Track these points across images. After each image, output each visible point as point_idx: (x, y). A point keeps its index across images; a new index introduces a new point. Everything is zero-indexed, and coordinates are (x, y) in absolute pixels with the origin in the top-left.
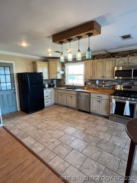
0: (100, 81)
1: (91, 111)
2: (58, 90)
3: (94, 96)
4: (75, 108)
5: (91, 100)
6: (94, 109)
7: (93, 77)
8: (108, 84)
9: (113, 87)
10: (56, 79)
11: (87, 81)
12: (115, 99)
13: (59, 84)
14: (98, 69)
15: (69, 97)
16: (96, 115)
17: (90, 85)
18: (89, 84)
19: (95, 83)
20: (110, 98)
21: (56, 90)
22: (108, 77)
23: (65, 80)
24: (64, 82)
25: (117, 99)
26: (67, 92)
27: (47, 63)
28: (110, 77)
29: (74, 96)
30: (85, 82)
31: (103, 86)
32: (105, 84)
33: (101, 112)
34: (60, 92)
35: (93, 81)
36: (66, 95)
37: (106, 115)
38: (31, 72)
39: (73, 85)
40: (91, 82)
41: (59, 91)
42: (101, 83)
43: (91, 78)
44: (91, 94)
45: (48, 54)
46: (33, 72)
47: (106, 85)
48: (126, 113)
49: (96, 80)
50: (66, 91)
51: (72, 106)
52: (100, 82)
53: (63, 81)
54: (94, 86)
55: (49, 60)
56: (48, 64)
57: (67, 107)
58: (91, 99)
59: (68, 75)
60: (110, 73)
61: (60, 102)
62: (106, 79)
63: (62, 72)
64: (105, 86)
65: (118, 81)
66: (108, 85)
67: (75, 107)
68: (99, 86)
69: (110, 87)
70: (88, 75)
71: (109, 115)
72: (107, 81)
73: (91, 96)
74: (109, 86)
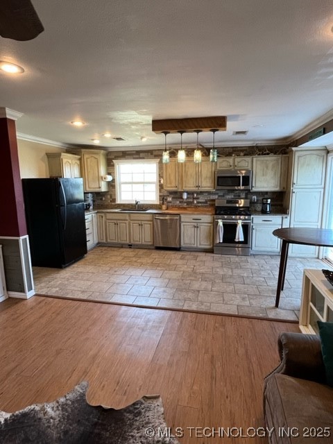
0: (188, 193)
1: (182, 244)
2: (108, 214)
3: (187, 218)
4: (148, 245)
5: (182, 227)
6: (187, 241)
7: (180, 187)
8: (202, 199)
9: (211, 203)
10: (91, 193)
11: (166, 193)
12: (223, 219)
13: (98, 202)
14: (189, 173)
15: (135, 226)
16: (191, 251)
17: (170, 202)
18: (170, 199)
19: (182, 198)
20: (214, 219)
21: (103, 214)
22: (205, 187)
23: (115, 195)
24: (111, 197)
25: (225, 219)
26: (130, 216)
27: (79, 157)
28: (209, 187)
29: (147, 222)
30: (160, 196)
31: (195, 202)
32: (198, 198)
33: (200, 244)
34: (111, 218)
35: (177, 195)
36: (127, 222)
37: (208, 247)
38: (45, 177)
39: (137, 203)
40: (172, 196)
41: (109, 216)
42: (192, 196)
43: (176, 189)
44: (182, 216)
45: (93, 140)
46: (49, 177)
47: (200, 200)
48: (238, 239)
49: (181, 193)
50: (127, 215)
51: (144, 243)
52: (189, 196)
53: (109, 197)
54: (178, 202)
55: (83, 150)
56: (80, 159)
57: (130, 246)
58: (182, 224)
59: (121, 183)
60: (208, 180)
61: (112, 239)
62: (201, 189)
63: (109, 178)
64: (198, 203)
65: (217, 194)
66: (202, 201)
67: (150, 243)
68: (188, 203)
69: (206, 202)
70: (171, 183)
71: (213, 246)
72: (202, 193)
73: (182, 220)
74: (204, 201)
